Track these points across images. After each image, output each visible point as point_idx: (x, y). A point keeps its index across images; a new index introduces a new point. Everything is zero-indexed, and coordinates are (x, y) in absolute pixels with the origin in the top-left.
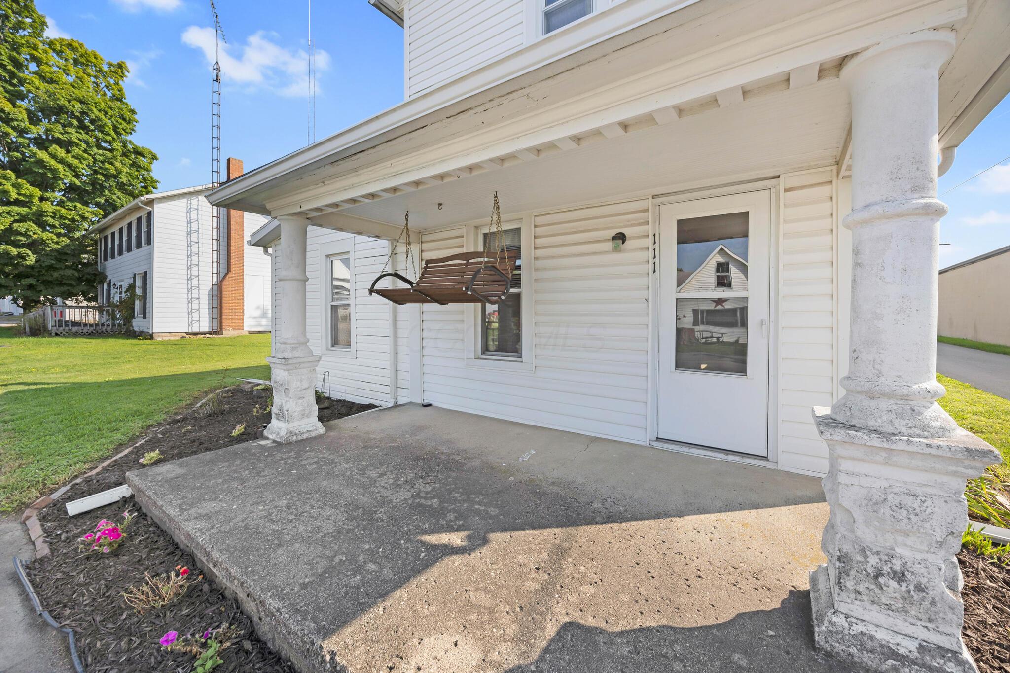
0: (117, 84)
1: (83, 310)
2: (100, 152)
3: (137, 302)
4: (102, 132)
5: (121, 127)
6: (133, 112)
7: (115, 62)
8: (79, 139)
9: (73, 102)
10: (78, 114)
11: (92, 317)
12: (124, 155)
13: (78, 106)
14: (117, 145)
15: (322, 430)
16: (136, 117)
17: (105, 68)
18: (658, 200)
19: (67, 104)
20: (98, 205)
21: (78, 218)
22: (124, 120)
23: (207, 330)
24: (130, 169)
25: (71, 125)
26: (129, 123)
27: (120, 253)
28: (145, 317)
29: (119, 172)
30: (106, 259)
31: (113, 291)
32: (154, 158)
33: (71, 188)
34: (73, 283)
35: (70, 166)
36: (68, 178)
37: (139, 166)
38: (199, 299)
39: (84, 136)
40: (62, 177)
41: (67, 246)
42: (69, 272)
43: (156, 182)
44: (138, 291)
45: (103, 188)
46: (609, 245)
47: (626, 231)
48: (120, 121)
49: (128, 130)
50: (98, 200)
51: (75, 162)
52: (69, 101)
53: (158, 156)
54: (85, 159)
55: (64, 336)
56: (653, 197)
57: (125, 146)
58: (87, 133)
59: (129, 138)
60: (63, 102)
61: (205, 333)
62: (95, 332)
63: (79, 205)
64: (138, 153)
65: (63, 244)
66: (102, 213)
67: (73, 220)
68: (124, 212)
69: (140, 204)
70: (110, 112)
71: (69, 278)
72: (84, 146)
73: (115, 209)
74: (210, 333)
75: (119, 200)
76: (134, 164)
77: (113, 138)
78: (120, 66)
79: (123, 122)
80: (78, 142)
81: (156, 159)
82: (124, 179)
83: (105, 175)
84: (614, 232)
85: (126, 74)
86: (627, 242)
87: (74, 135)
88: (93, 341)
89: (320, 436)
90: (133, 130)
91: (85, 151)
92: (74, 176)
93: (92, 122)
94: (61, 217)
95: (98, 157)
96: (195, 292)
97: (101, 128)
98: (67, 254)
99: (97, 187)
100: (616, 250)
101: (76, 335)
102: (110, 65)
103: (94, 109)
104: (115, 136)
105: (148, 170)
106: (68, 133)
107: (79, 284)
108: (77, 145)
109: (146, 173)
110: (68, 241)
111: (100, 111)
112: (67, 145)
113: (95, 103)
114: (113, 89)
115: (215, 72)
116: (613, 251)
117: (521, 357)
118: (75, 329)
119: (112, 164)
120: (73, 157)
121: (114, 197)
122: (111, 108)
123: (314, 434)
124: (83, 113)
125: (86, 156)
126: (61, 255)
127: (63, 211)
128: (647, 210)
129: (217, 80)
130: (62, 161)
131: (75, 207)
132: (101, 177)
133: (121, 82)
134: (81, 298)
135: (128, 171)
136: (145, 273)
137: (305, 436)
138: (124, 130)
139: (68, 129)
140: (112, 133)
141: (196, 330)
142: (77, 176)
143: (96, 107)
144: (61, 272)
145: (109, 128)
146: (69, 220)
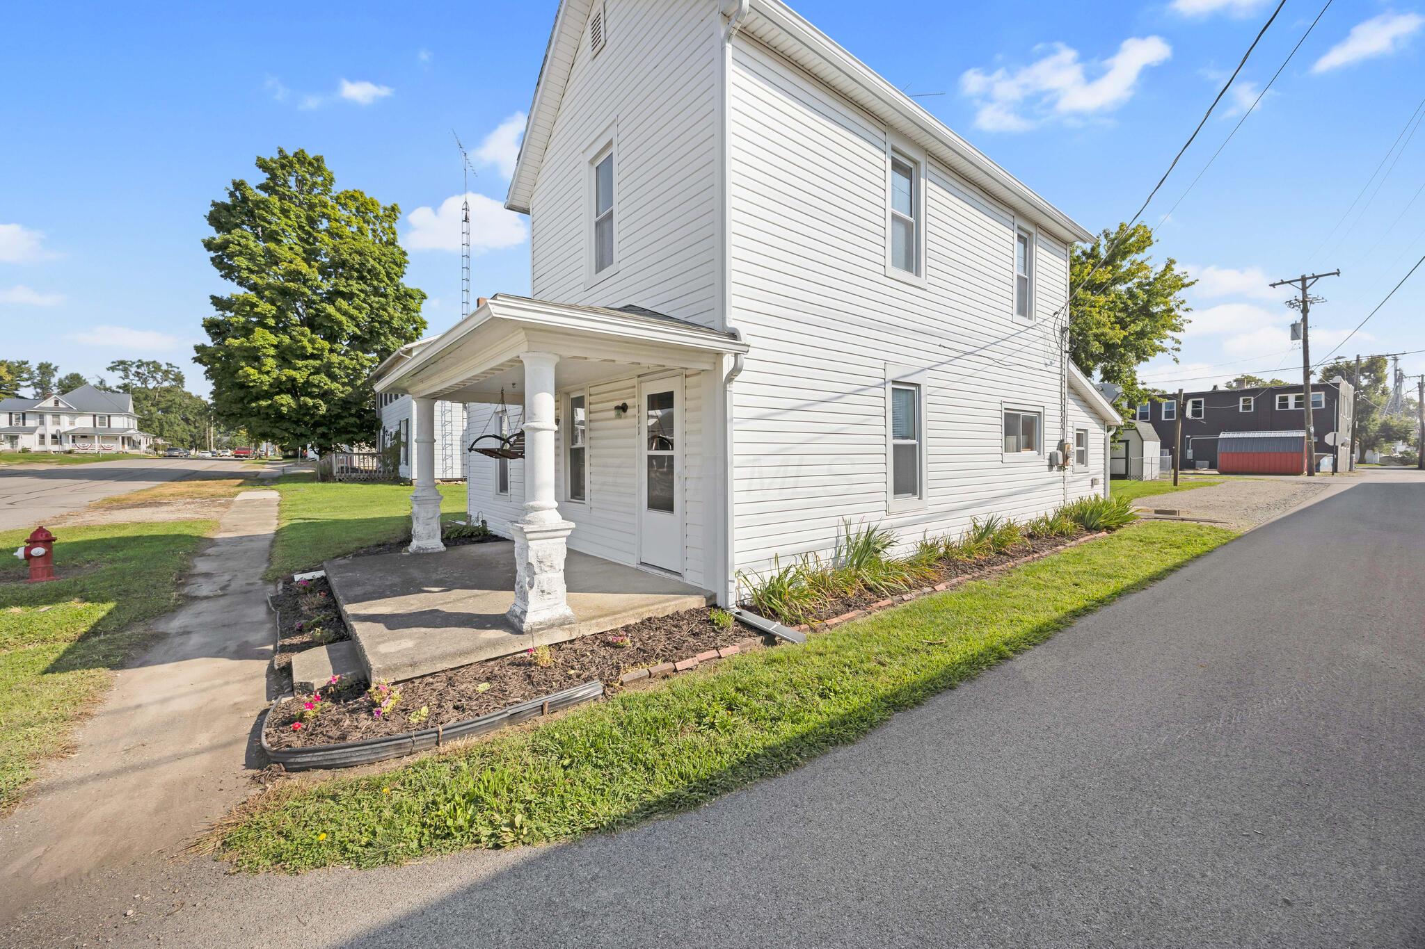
0: (390, 227)
1: (361, 457)
2: (376, 299)
3: (402, 449)
4: (377, 279)
5: (393, 272)
6: (404, 253)
7: (389, 206)
8: (359, 290)
9: (354, 255)
10: (357, 266)
11: (371, 464)
12: (398, 298)
13: (357, 258)
14: (390, 291)
15: (442, 548)
16: (406, 258)
17: (381, 213)
18: (641, 379)
19: (348, 258)
20: (375, 351)
21: (358, 367)
22: (397, 264)
23: (459, 476)
24: (401, 313)
25: (351, 277)
26: (399, 266)
27: (391, 401)
28: (407, 464)
29: (392, 318)
30: (381, 407)
31: (386, 438)
32: (424, 297)
33: (354, 337)
34: (355, 430)
35: (352, 318)
36: (351, 329)
37: (409, 309)
38: (452, 445)
39: (364, 287)
40: (345, 328)
41: (350, 394)
42: (352, 420)
43: (425, 323)
44: (403, 438)
45: (379, 334)
46: (613, 413)
47: (628, 402)
48: (392, 265)
49: (400, 274)
50: (375, 347)
51: (356, 313)
52: (350, 255)
53: (427, 295)
54: (364, 309)
55: (346, 482)
56: (639, 376)
57: (398, 290)
58: (365, 283)
59: (401, 280)
60: (346, 256)
61: (457, 480)
62: (369, 478)
63: (360, 354)
64: (408, 295)
65: (347, 393)
66: (378, 360)
67: (354, 369)
68: (391, 360)
69: (401, 354)
70: (384, 259)
71: (353, 425)
72: (363, 296)
73: (390, 353)
74: (461, 480)
75: (392, 346)
76: (405, 308)
77: (387, 285)
78: (393, 209)
79: (395, 267)
80: (358, 292)
81: (426, 298)
82: (396, 324)
83: (380, 323)
84: (620, 403)
85: (398, 215)
86: (628, 410)
87: (355, 286)
88: (365, 486)
89: (441, 552)
90: (404, 273)
91: (364, 301)
92: (356, 326)
93: (369, 271)
94: (346, 368)
95: (375, 305)
96: (449, 438)
97: (376, 276)
98: (350, 402)
99: (374, 335)
100: (619, 416)
101: (354, 481)
102: (385, 209)
103: (370, 259)
104: (388, 282)
105: (417, 312)
106: (350, 285)
107: (360, 431)
108: (358, 296)
109: (416, 314)
110: (351, 390)
111: (375, 260)
112: (349, 297)
113: (371, 253)
114: (388, 234)
115: (464, 211)
116: (616, 418)
117: (584, 500)
118: (354, 475)
119: (385, 310)
120: (354, 308)
121: (389, 343)
122: (384, 255)
123: (436, 550)
124: (361, 264)
125: (365, 305)
126: (346, 404)
127: (347, 361)
128: (634, 387)
129: (466, 220)
130: (345, 314)
131: (357, 355)
132: (377, 325)
133: (394, 225)
134: (363, 444)
135: (400, 315)
136: (407, 420)
137: (429, 551)
138: (396, 274)
139: (350, 282)
140: (385, 279)
141: (449, 476)
142: (357, 326)
143: (372, 257)
144: (346, 420)
145: (383, 276)
146: (352, 369)
